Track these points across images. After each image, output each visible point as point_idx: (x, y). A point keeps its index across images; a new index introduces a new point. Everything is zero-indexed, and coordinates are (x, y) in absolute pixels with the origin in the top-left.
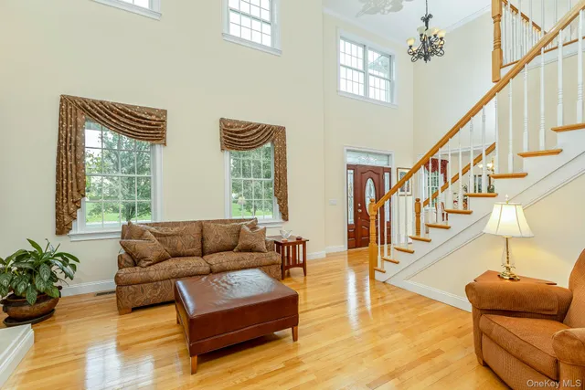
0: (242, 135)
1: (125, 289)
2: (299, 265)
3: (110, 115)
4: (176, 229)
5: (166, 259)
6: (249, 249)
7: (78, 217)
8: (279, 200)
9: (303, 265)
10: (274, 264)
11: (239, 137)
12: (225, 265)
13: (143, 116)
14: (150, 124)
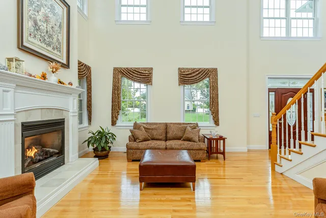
0: (190, 76)
1: (130, 151)
2: (220, 153)
3: (130, 73)
4: (155, 126)
5: (149, 140)
6: (189, 140)
7: (119, 119)
8: (213, 113)
9: (223, 153)
10: (201, 150)
11: (188, 77)
12: (173, 146)
13: (143, 72)
14: (145, 76)
